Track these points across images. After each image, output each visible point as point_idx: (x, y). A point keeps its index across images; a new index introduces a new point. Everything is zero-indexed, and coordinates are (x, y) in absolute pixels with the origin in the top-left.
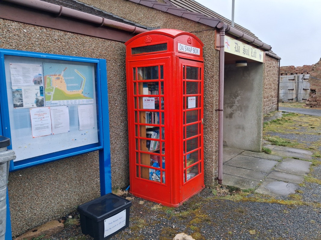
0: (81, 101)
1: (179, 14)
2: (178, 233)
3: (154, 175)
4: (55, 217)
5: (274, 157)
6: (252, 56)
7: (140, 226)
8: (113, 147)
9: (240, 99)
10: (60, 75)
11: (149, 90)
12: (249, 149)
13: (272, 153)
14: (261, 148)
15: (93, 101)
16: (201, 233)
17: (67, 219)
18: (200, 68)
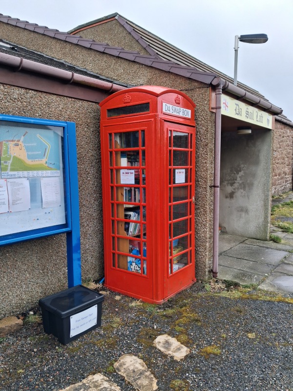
0: (45, 173)
1: (166, 68)
2: (160, 335)
3: (134, 264)
4: (13, 313)
5: (284, 247)
6: (257, 121)
7: (115, 326)
8: (85, 230)
9: (243, 174)
10: (19, 141)
11: (128, 162)
12: (253, 237)
13: (283, 241)
14: (268, 235)
15: (59, 173)
16: (189, 335)
17: (28, 315)
18: (191, 135)
